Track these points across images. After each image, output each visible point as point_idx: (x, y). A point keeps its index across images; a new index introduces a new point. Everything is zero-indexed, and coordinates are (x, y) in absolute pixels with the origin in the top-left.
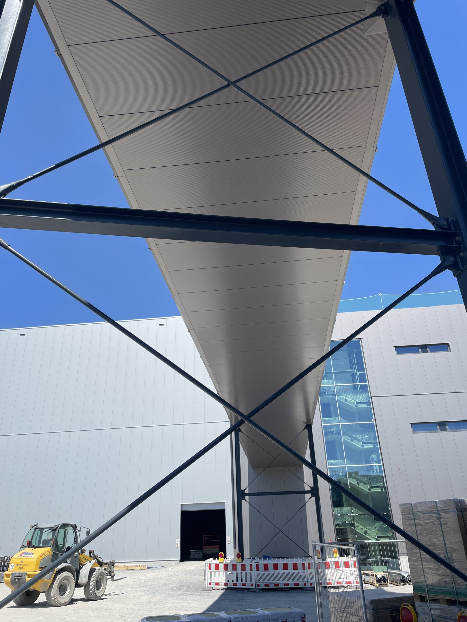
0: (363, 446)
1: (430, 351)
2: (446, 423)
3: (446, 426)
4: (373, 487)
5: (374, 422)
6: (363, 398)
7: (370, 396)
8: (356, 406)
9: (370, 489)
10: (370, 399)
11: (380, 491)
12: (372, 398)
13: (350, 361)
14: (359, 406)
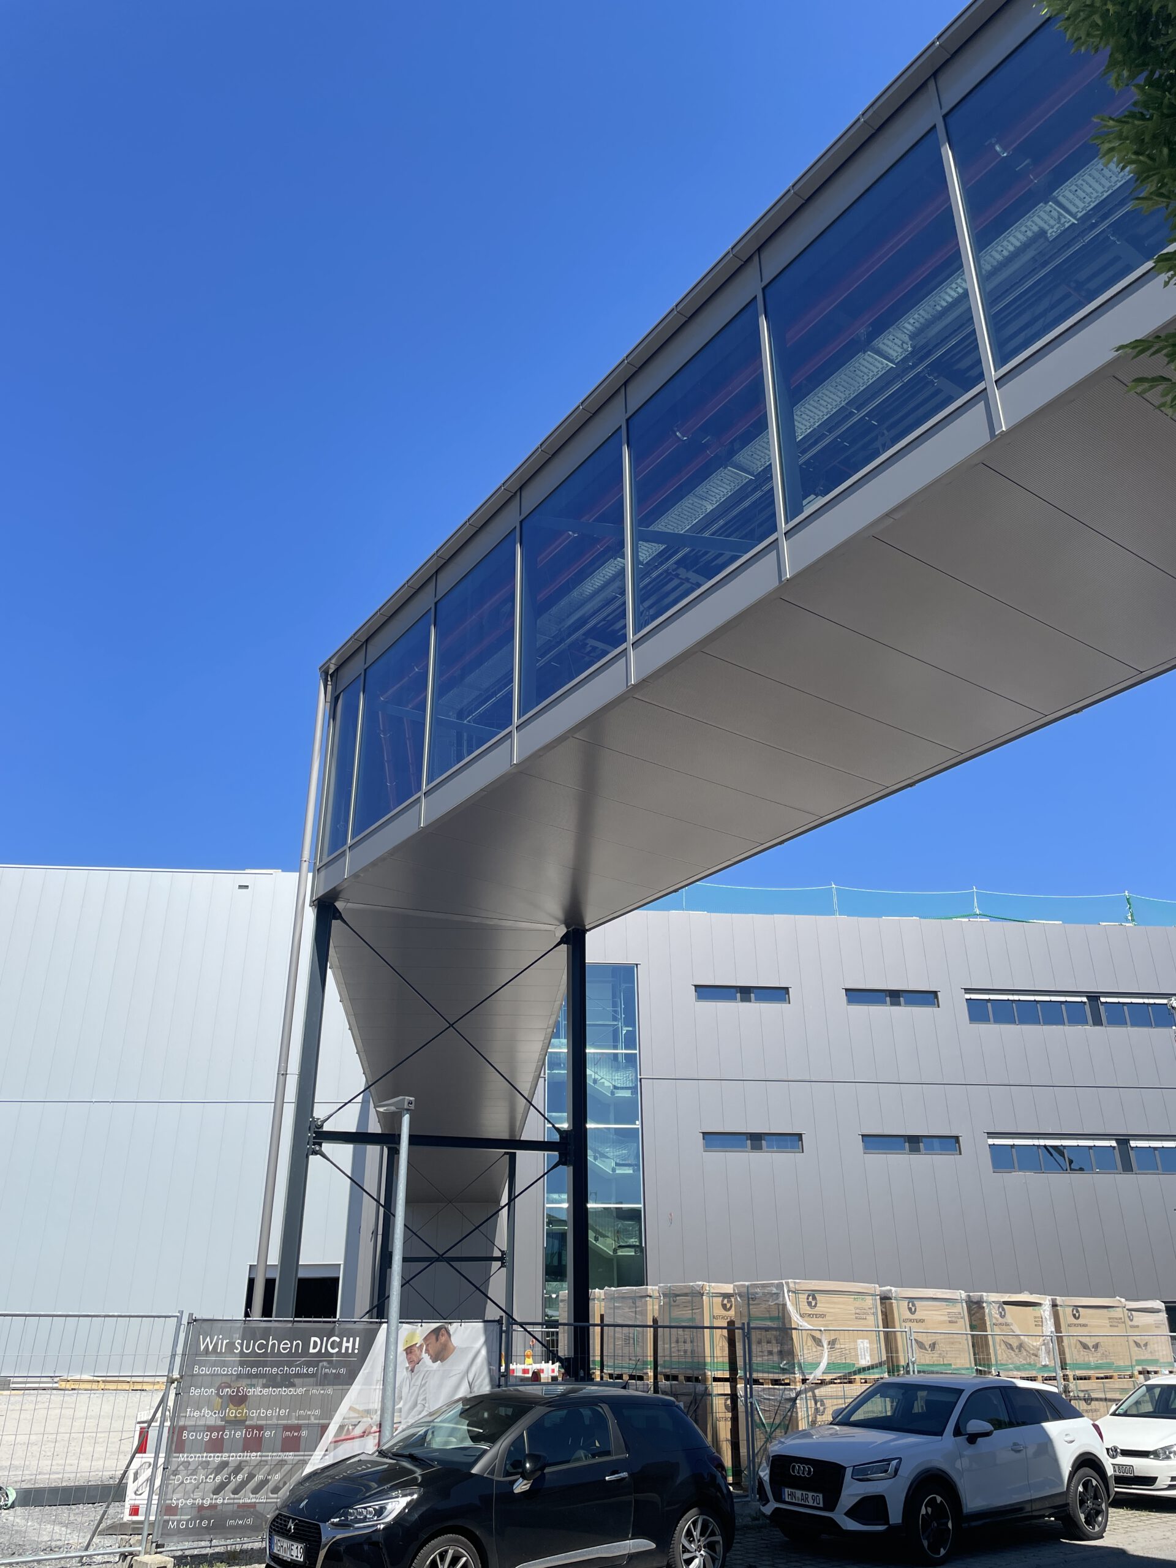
0: (614, 1170)
1: (756, 1000)
2: (763, 1135)
3: (763, 1142)
4: (621, 1247)
5: (640, 1126)
6: (626, 1080)
7: (639, 1077)
8: (613, 1093)
9: (617, 1250)
10: (639, 1083)
11: (633, 1254)
12: (642, 1080)
13: (614, 1005)
14: (617, 1093)
